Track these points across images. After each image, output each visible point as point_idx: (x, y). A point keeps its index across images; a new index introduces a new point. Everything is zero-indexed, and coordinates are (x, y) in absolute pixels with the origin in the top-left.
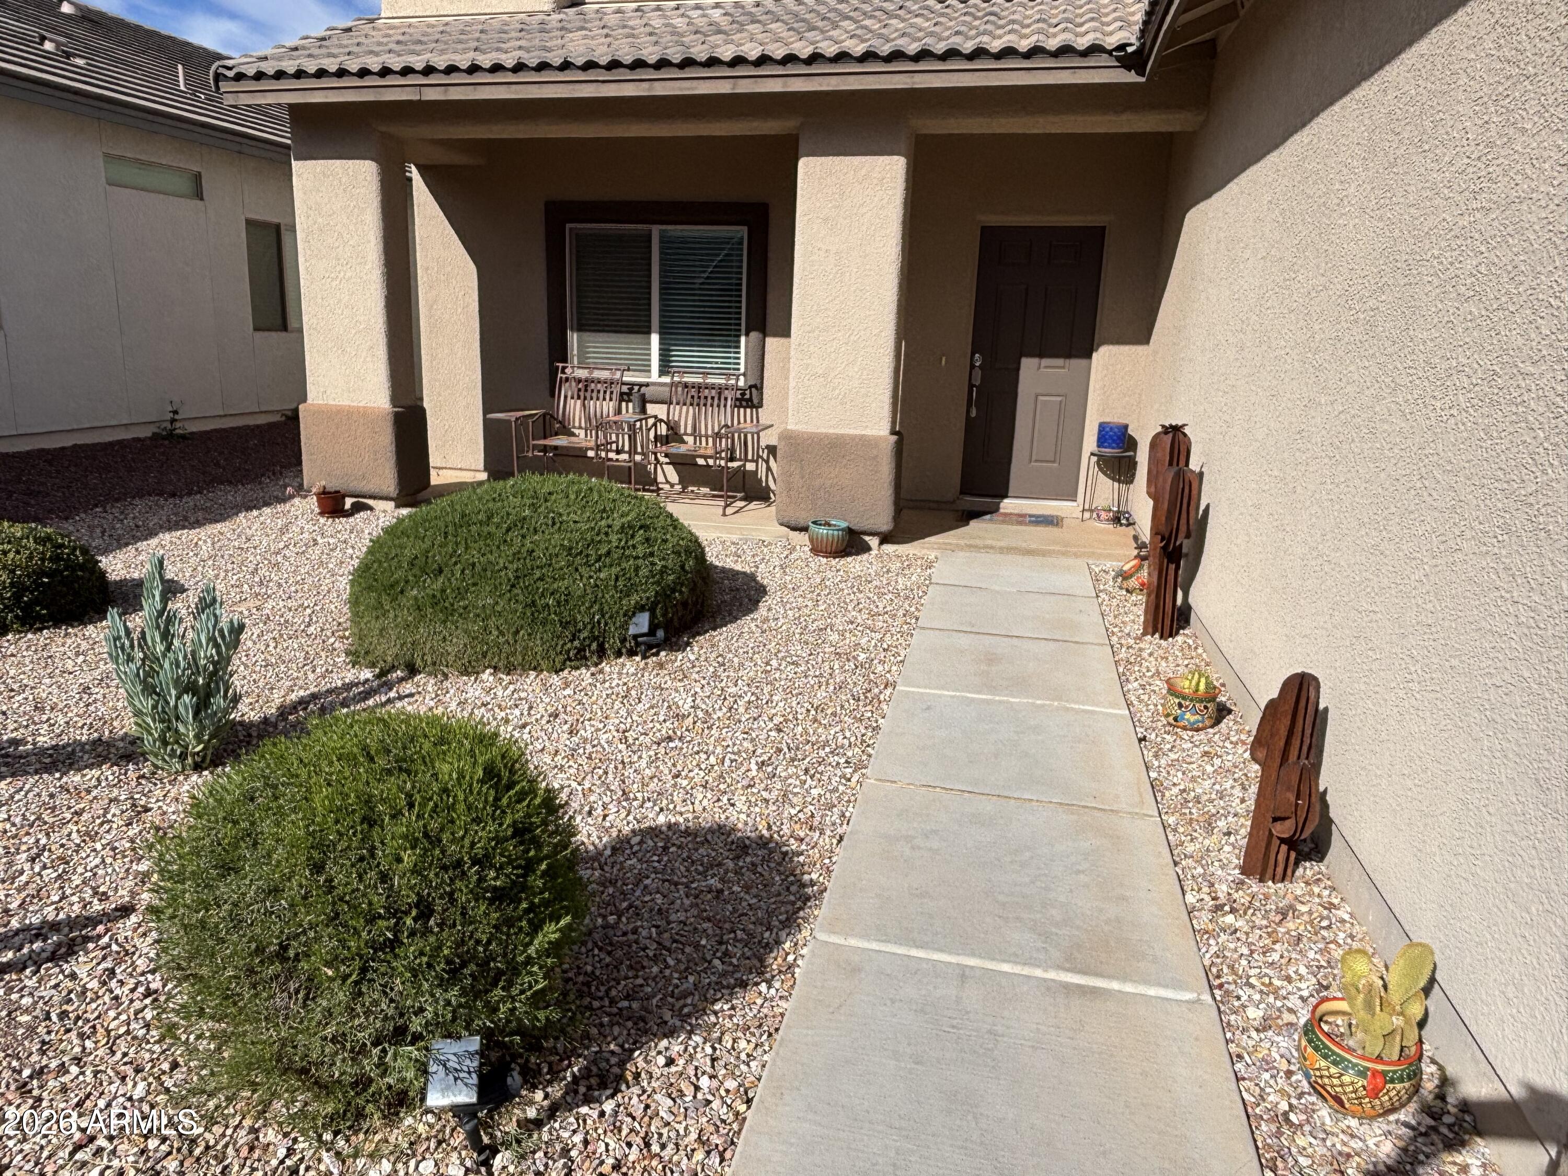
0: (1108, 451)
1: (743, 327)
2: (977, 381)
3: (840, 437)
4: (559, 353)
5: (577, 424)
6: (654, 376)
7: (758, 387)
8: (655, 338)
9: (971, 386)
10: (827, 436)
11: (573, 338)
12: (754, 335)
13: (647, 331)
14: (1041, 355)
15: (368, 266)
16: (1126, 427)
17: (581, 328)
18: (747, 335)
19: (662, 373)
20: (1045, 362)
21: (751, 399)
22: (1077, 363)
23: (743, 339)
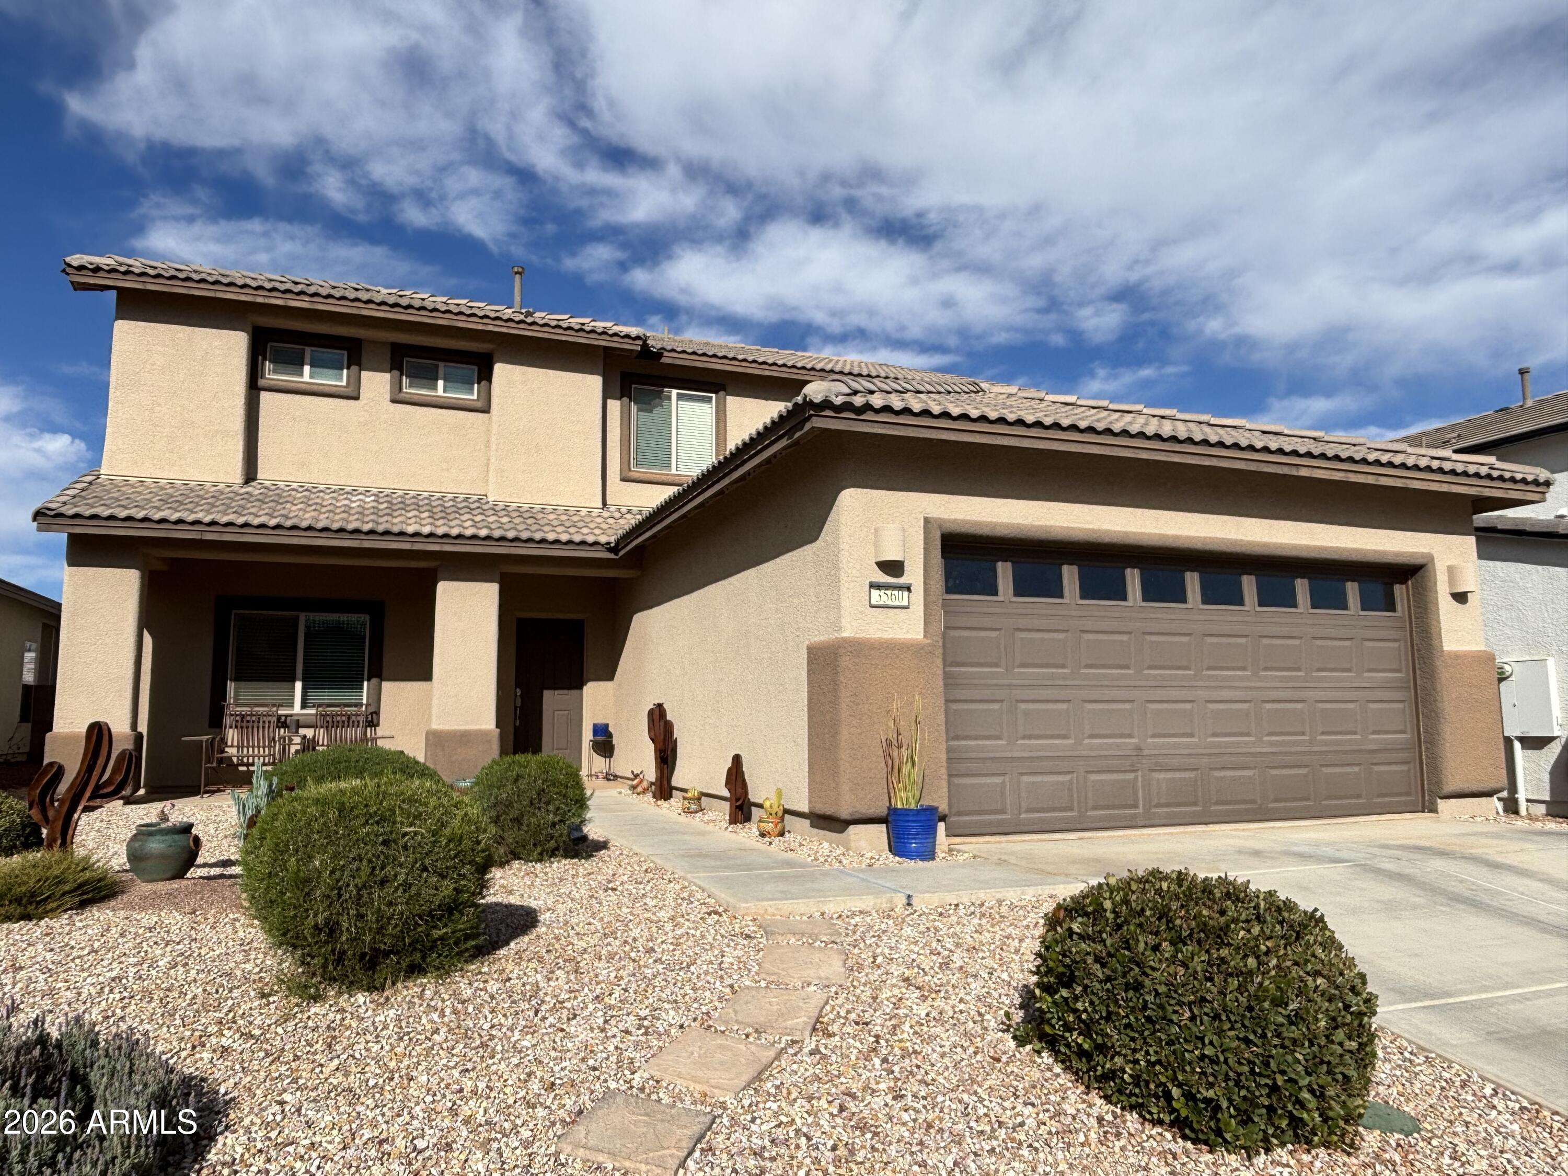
0: (599, 738)
1: (366, 676)
2: (519, 704)
3: (466, 731)
4: (219, 694)
5: (229, 743)
6: (297, 709)
7: (377, 713)
8: (298, 685)
9: (516, 708)
10: (460, 731)
11: (231, 686)
12: (374, 681)
13: (293, 680)
14: (555, 688)
15: (125, 636)
16: (607, 726)
17: (236, 679)
18: (369, 680)
19: (304, 706)
20: (557, 692)
21: (372, 721)
22: (574, 692)
23: (365, 683)
